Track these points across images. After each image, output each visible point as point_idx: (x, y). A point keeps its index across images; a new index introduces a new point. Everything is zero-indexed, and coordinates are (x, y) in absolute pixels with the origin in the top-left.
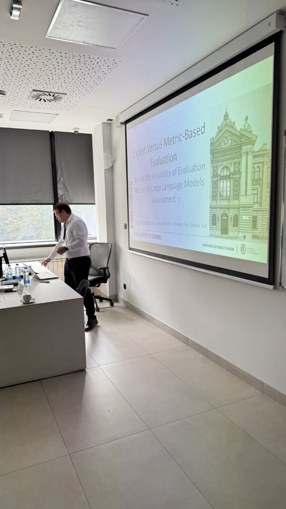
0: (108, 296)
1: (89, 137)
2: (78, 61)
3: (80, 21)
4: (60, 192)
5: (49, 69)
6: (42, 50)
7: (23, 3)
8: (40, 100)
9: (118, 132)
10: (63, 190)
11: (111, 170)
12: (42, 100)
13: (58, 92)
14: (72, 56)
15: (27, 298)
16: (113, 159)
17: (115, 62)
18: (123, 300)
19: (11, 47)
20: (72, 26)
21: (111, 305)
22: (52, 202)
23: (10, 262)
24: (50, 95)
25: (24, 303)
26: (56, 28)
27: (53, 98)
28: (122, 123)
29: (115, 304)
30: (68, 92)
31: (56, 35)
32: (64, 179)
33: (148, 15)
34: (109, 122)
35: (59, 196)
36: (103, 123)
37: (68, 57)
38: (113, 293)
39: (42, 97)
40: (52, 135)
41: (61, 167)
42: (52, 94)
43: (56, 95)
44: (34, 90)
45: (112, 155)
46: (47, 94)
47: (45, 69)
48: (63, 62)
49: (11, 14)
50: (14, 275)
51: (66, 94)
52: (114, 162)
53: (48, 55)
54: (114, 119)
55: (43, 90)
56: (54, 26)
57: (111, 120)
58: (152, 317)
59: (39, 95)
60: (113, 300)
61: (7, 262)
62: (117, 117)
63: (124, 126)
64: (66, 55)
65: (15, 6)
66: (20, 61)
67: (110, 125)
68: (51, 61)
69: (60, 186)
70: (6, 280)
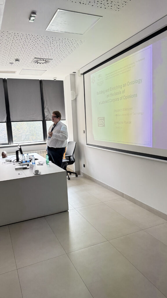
0: (75, 171)
1: (61, 82)
2: (61, 42)
3: (65, 21)
4: (46, 114)
5: (45, 47)
6: (43, 37)
7: (36, 13)
8: (38, 63)
9: (79, 79)
10: (47, 113)
11: (75, 101)
12: (39, 63)
13: (48, 58)
14: (58, 39)
15: (37, 171)
16: (76, 94)
17: (81, 41)
18: (83, 173)
19: (26, 36)
20: (61, 24)
21: (76, 176)
22: (42, 119)
23: (23, 153)
24: (43, 60)
25: (35, 175)
26: (52, 25)
27: (45, 62)
28: (81, 74)
29: (78, 176)
30: (54, 58)
31: (52, 29)
32: (48, 106)
33: (102, 17)
34: (74, 73)
35: (46, 116)
36: (70, 74)
37: (56, 40)
38: (78, 170)
39: (39, 62)
40: (41, 82)
41: (46, 100)
42: (44, 60)
43: (47, 60)
44: (35, 58)
45: (75, 92)
46: (42, 60)
47: (43, 47)
48: (53, 42)
49: (30, 19)
50: (26, 160)
51: (52, 59)
52: (77, 96)
53: (46, 40)
54: (77, 72)
55: (40, 58)
56: (51, 24)
57: (75, 72)
58: (101, 182)
59: (37, 61)
60: (77, 174)
61: (22, 153)
62: (79, 71)
63: (83, 75)
64: (56, 39)
65: (32, 15)
66: (30, 43)
67: (74, 75)
68: (47, 42)
69: (45, 110)
70: (22, 163)
